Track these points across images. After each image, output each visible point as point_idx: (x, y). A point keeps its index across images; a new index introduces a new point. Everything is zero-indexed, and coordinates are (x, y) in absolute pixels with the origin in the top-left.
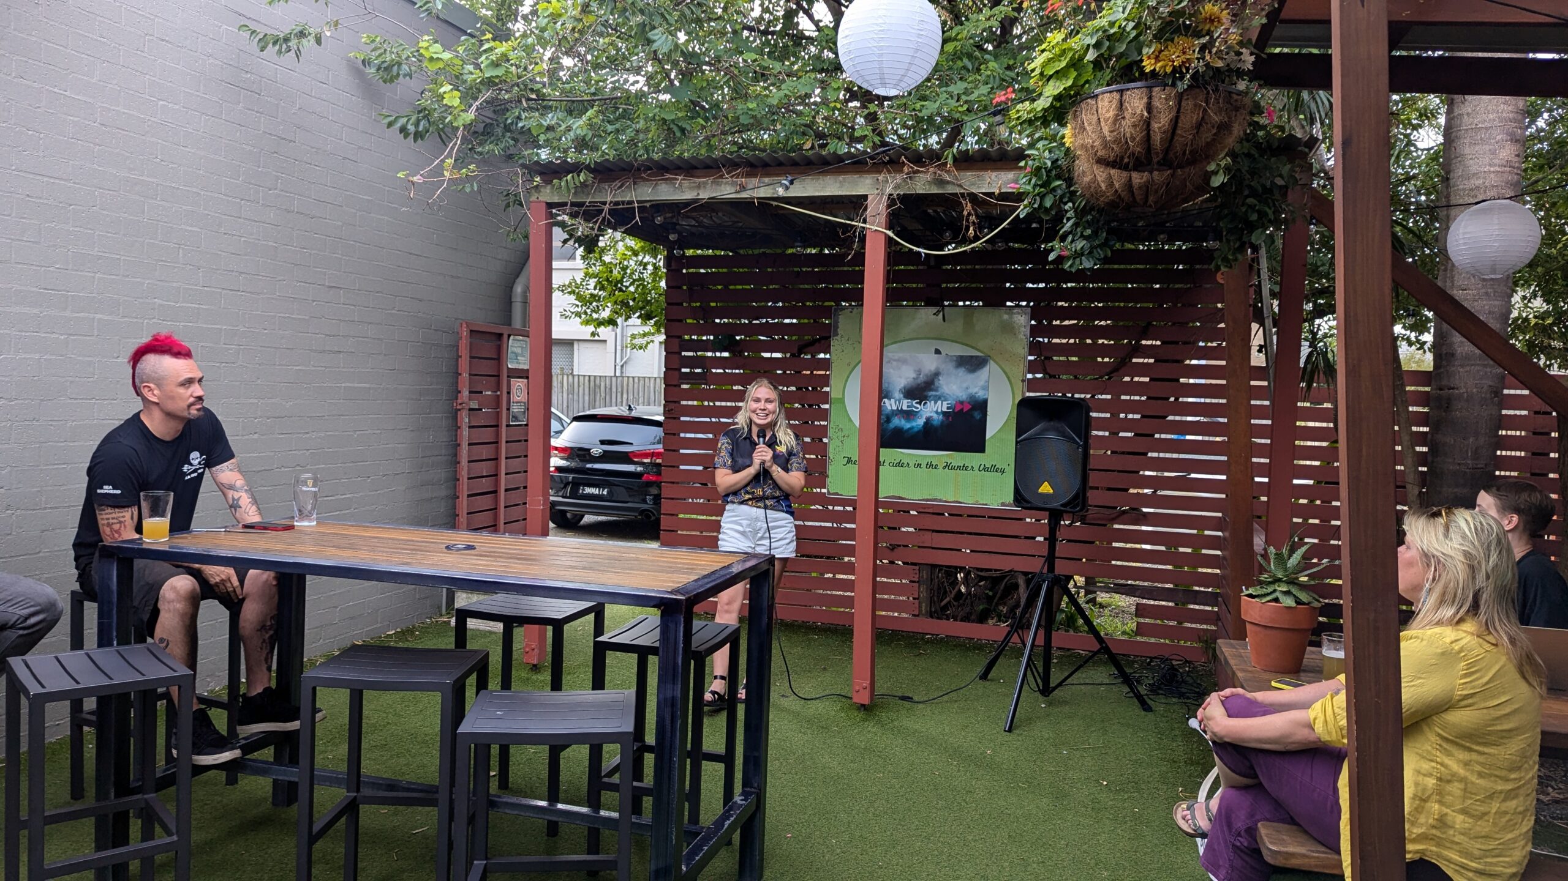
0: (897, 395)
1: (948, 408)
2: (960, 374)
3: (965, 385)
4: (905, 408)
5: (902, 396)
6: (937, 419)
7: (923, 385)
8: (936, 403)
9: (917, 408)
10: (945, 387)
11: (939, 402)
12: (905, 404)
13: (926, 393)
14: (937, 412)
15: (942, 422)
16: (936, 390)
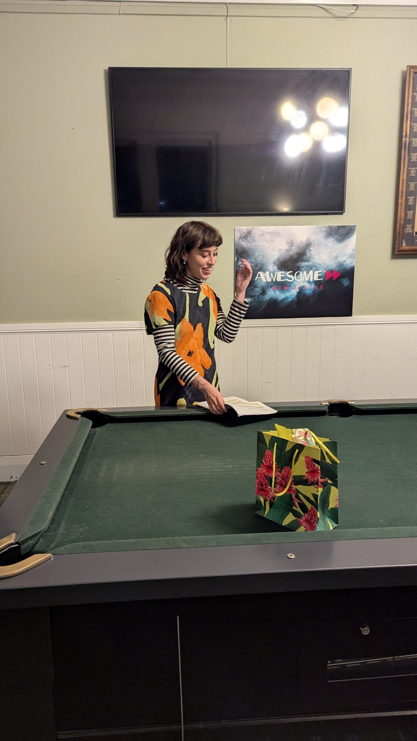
0: (272, 267)
1: (319, 277)
2: (330, 244)
3: (334, 255)
4: (279, 279)
5: (276, 268)
6: (310, 288)
7: (295, 256)
8: (308, 273)
9: (291, 279)
10: (316, 257)
11: (311, 272)
12: (279, 276)
13: (299, 264)
14: (309, 282)
15: (314, 291)
16: (308, 261)
